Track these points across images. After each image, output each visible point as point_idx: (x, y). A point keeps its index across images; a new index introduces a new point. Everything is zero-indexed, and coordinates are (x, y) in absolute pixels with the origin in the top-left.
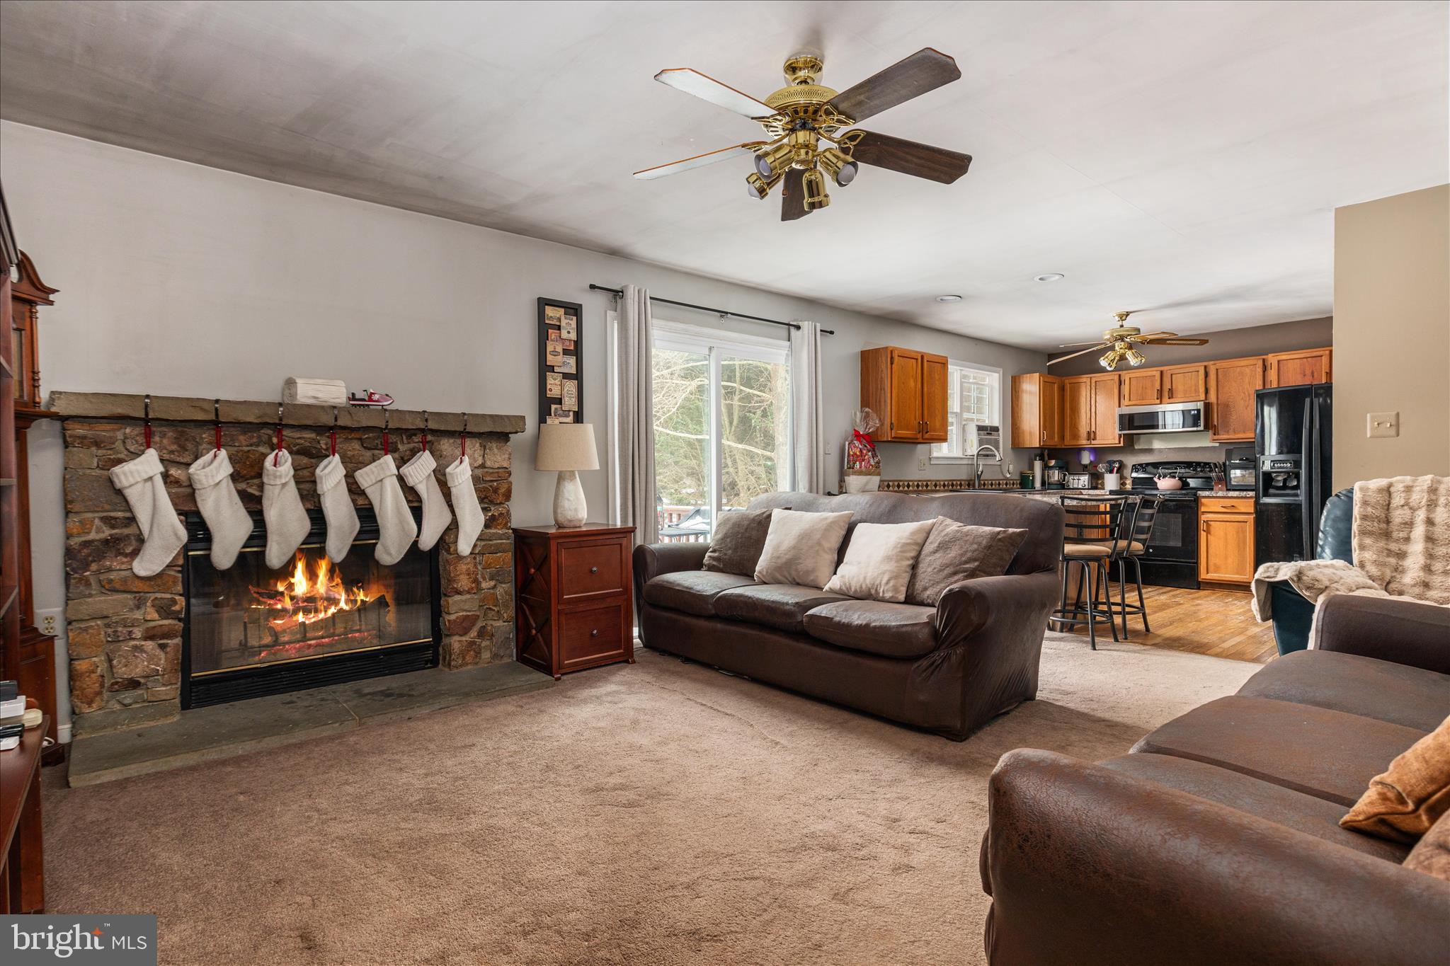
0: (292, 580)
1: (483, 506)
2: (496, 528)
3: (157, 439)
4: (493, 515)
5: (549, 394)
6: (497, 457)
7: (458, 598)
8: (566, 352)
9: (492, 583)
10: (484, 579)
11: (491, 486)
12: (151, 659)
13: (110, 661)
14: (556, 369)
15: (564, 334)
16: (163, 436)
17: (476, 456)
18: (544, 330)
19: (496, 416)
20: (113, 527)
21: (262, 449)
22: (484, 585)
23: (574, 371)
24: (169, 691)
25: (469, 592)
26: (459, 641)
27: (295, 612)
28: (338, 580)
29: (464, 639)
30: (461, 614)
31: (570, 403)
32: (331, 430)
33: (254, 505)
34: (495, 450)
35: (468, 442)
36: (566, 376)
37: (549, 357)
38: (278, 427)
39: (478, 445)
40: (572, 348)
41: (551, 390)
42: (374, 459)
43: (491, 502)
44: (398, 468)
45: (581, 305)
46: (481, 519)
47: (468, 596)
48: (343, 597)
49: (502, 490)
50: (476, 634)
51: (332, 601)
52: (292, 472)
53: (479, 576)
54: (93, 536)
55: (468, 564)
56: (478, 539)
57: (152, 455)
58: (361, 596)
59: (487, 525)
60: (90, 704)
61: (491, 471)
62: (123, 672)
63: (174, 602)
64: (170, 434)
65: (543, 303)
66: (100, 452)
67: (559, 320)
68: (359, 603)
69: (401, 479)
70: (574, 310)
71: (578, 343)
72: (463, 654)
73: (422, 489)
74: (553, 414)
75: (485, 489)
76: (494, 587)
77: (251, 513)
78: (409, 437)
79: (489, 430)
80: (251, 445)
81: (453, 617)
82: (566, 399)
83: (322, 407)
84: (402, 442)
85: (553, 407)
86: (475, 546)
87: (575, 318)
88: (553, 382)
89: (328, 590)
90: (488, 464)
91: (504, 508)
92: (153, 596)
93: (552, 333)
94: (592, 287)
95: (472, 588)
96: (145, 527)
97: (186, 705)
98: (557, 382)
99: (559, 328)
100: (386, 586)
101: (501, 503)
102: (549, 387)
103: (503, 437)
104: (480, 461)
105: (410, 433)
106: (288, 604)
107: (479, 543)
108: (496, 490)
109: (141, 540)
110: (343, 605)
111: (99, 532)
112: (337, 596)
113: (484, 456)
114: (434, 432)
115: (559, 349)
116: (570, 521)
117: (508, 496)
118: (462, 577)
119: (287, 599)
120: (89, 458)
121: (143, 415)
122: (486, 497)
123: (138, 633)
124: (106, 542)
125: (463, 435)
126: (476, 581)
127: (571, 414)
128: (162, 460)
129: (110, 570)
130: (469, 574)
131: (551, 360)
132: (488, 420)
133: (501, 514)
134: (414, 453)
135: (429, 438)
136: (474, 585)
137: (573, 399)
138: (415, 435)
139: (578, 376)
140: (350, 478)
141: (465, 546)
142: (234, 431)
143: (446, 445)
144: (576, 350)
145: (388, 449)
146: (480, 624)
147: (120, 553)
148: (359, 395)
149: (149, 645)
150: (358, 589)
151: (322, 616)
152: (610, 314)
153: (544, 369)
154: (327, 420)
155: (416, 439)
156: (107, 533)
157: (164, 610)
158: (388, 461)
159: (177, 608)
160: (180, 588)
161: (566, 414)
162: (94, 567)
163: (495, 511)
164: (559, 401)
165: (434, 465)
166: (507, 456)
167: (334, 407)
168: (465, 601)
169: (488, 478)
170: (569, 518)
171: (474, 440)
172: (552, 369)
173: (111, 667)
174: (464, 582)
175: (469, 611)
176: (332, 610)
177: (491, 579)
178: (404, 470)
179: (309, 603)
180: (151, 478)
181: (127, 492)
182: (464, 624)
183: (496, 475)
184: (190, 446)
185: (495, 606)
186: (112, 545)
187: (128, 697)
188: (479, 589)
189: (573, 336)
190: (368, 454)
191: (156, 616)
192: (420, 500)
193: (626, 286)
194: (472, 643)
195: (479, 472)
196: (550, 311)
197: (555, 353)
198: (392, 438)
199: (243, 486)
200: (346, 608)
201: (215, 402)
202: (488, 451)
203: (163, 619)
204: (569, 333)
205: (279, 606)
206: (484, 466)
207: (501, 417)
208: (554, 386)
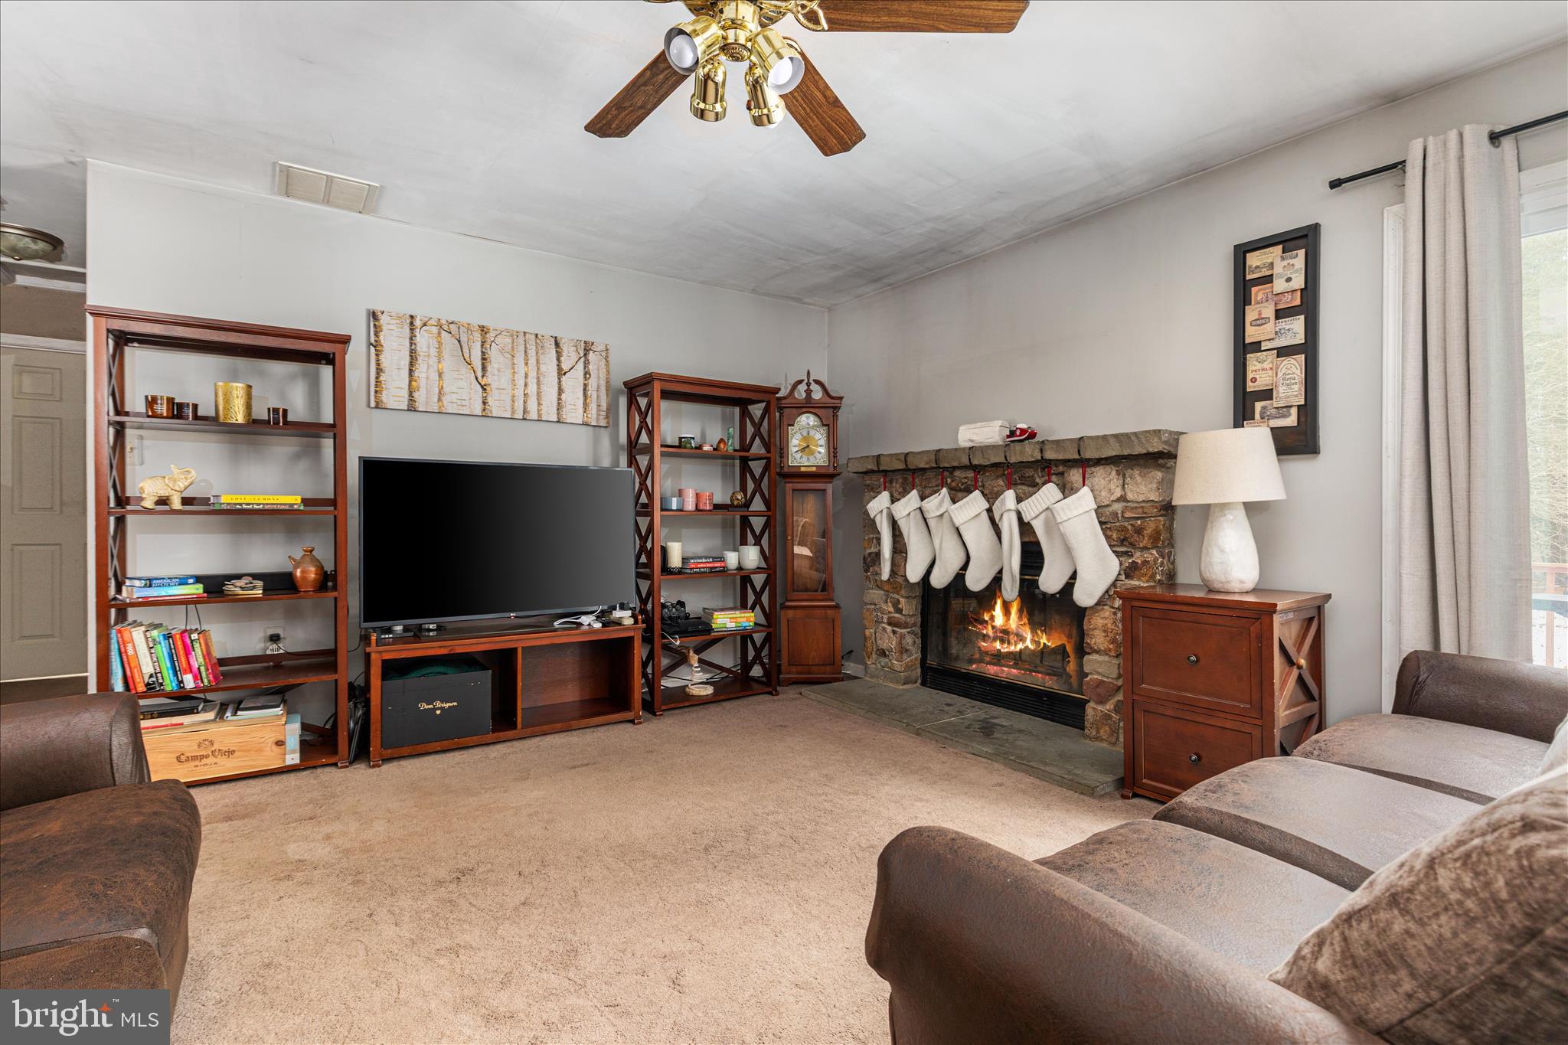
0: (993, 613)
1: (1118, 549)
2: (1139, 579)
3: (890, 483)
4: (1133, 562)
5: (1251, 387)
6: (1146, 488)
7: (1095, 657)
8: (1283, 313)
11: (1132, 525)
14: (1264, 346)
15: (1279, 285)
16: (893, 480)
17: (1112, 487)
18: (1243, 290)
19: (1122, 434)
23: (1300, 339)
26: (1094, 709)
27: (994, 639)
29: (1100, 708)
30: (1095, 677)
31: (1291, 392)
32: (978, 469)
34: (1139, 479)
35: (1097, 471)
36: (1283, 352)
37: (1251, 331)
39: (1114, 473)
40: (1296, 303)
41: (1254, 380)
42: (1007, 492)
43: (1132, 545)
45: (1317, 226)
47: (1106, 658)
48: (1028, 635)
49: (1148, 532)
50: (1112, 707)
51: (1020, 637)
55: (1106, 618)
57: (884, 494)
58: (1043, 639)
59: (1124, 574)
60: (869, 658)
61: (1136, 505)
62: (880, 643)
64: (896, 479)
65: (1242, 252)
66: (873, 495)
67: (1271, 265)
68: (1042, 645)
70: (1303, 239)
71: (1310, 291)
72: (1097, 726)
73: (1038, 525)
74: (1257, 416)
79: (1114, 454)
81: (1088, 680)
82: (1281, 389)
83: (964, 449)
84: (1029, 476)
85: (1258, 406)
86: (1106, 598)
87: (1302, 253)
88: (1259, 366)
89: (1019, 627)
90: (1130, 496)
91: (1152, 554)
92: (890, 595)
93: (1257, 293)
94: (1335, 184)
95: (1110, 650)
97: (927, 684)
98: (1267, 365)
99: (1269, 280)
102: (1250, 375)
103: (1153, 459)
104: (1118, 493)
105: (1032, 466)
106: (990, 631)
108: (1139, 531)
110: (1028, 643)
112: (1025, 635)
113: (1123, 486)
114: (1058, 462)
115: (1269, 311)
117: (1157, 538)
118: (1097, 632)
119: (990, 627)
122: (1125, 539)
124: (876, 554)
125: (1084, 464)
127: (1294, 411)
128: (889, 498)
129: (876, 573)
130: (1105, 631)
131: (1252, 334)
132: (1112, 441)
133: (1145, 562)
134: (1042, 485)
136: (1111, 646)
137: (1296, 387)
139: (1309, 349)
140: (989, 509)
142: (926, 473)
143: (1075, 475)
144: (1308, 304)
145: (1017, 482)
149: (889, 629)
150: (1041, 631)
151: (1013, 648)
152: (1395, 212)
153: (1243, 349)
156: (872, 549)
158: (1014, 494)
161: (1282, 412)
162: (871, 570)
163: (1138, 557)
164: (1267, 394)
165: (1054, 497)
166: (1164, 484)
168: (1101, 663)
169: (1127, 515)
170: (1220, 575)
171: (1108, 468)
172: (1256, 347)
174: (1099, 640)
175: (1108, 677)
176: (1020, 646)
178: (1023, 505)
179: (1004, 635)
181: (876, 520)
182: (1098, 690)
183: (1140, 510)
184: (908, 488)
186: (878, 556)
188: (1120, 654)
189: (1299, 282)
191: (893, 610)
194: (1107, 717)
195: (1111, 508)
196: (1254, 259)
197: (1261, 321)
198: (1028, 472)
200: (1032, 647)
201: (907, 455)
202: (1128, 480)
203: (896, 612)
204: (1289, 280)
205: (985, 632)
206: (1123, 499)
207: (1127, 435)
208: (1260, 371)
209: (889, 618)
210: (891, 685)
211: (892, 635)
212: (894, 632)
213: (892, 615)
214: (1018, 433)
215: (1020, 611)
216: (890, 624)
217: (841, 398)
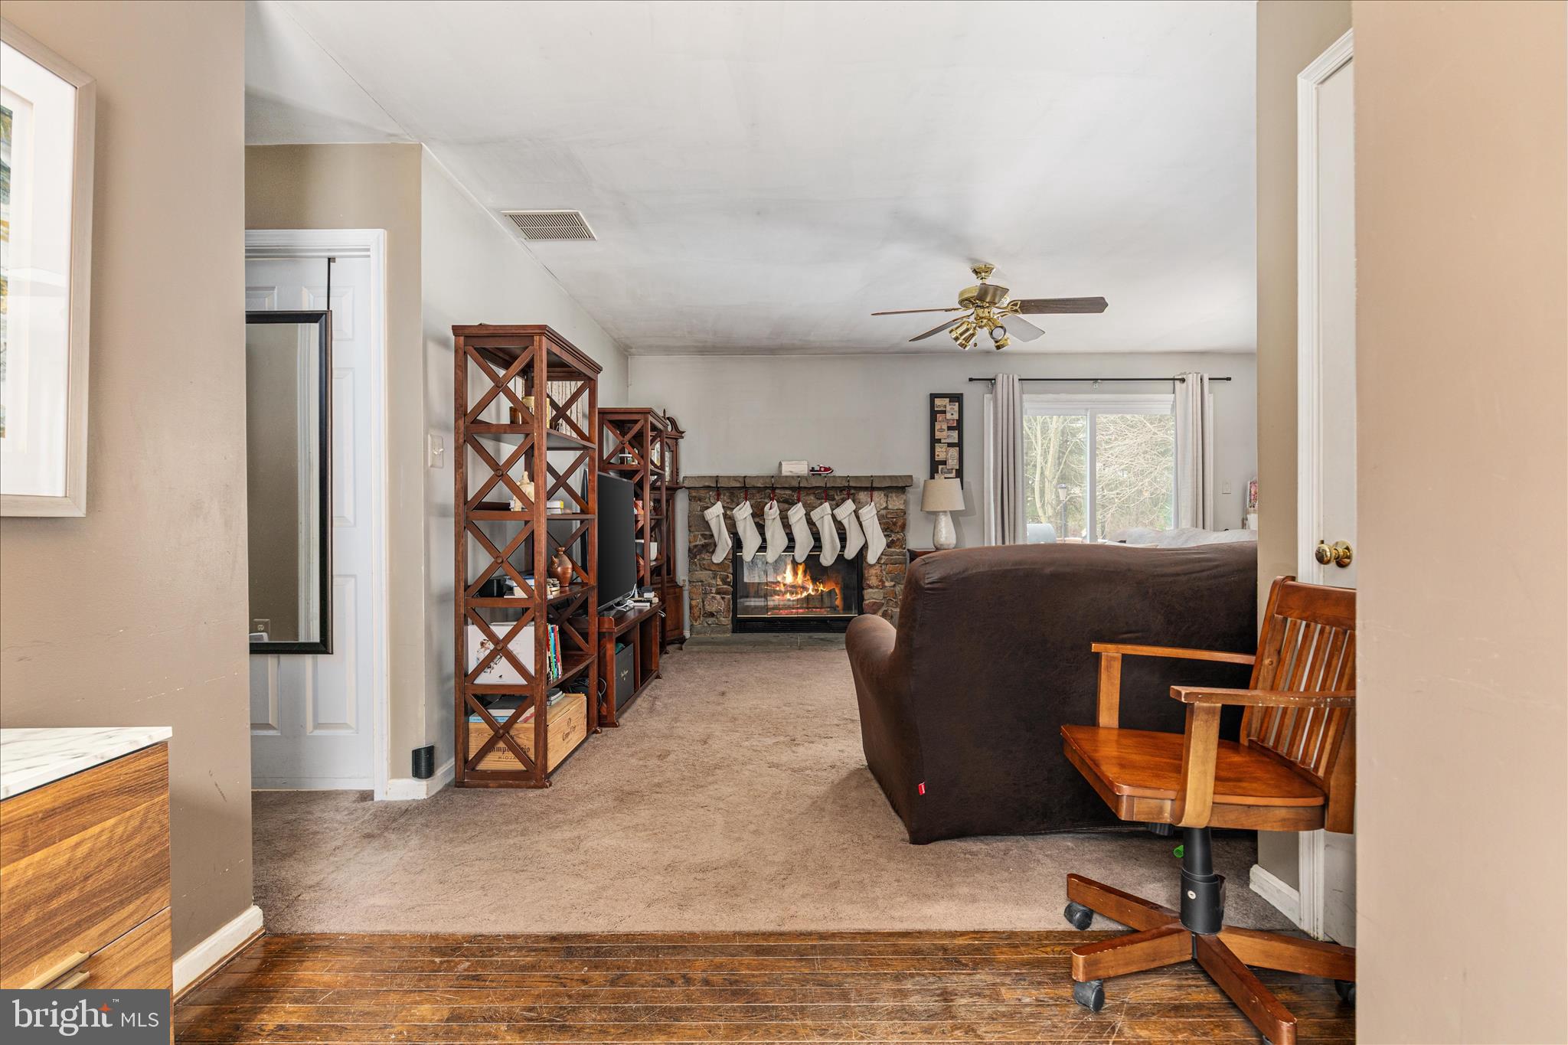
0: (785, 575)
1: (886, 533)
2: (894, 548)
3: (722, 497)
4: (892, 539)
5: (937, 459)
6: (896, 503)
7: (870, 590)
8: (950, 428)
9: (893, 583)
10: (887, 580)
11: (891, 522)
12: (719, 603)
13: (703, 602)
14: (943, 441)
15: (949, 416)
16: (724, 495)
17: (882, 502)
18: (934, 414)
19: (894, 476)
20: (705, 539)
21: (766, 501)
22: (887, 584)
23: (956, 441)
24: (726, 621)
25: (877, 587)
27: (785, 593)
28: (808, 577)
30: (872, 600)
31: (953, 463)
32: (798, 489)
33: (761, 528)
34: (895, 498)
35: (876, 494)
36: (950, 445)
37: (937, 433)
38: (773, 489)
39: (883, 495)
40: (955, 425)
41: (938, 455)
42: (821, 504)
43: (892, 531)
44: (832, 510)
45: (962, 394)
46: (884, 542)
47: (877, 590)
48: (810, 586)
49: (900, 524)
51: (805, 588)
52: (778, 512)
53: (884, 578)
54: (698, 543)
55: (877, 570)
56: (882, 554)
57: (719, 504)
58: (821, 588)
59: (889, 546)
60: (696, 621)
61: (892, 511)
62: (708, 608)
63: (728, 577)
64: (727, 494)
65: (933, 397)
66: (701, 504)
67: (945, 406)
68: (820, 591)
69: (833, 516)
70: (957, 398)
71: (960, 421)
73: (845, 522)
74: (939, 472)
75: (887, 523)
76: (894, 586)
77: (760, 534)
78: (841, 491)
79: (889, 485)
80: (761, 498)
81: (867, 602)
82: (950, 461)
83: (793, 477)
84: (837, 495)
85: (940, 467)
86: (880, 559)
87: (957, 404)
88: (940, 450)
89: (803, 582)
90: (890, 507)
91: (900, 535)
92: (719, 573)
93: (939, 417)
94: (971, 380)
95: (879, 585)
96: (716, 539)
97: (734, 631)
98: (944, 450)
99: (944, 412)
100: (837, 584)
101: (898, 532)
102: (937, 453)
103: (902, 489)
104: (884, 505)
105: (841, 489)
106: (782, 588)
107: (883, 557)
108: (895, 524)
109: (715, 546)
110: (810, 591)
111: (700, 542)
112: (808, 586)
113: (887, 502)
114: (855, 488)
115: (945, 427)
116: (941, 545)
117: (903, 527)
118: (872, 577)
119: (782, 585)
120: (698, 506)
121: (714, 485)
122: (888, 528)
123: (714, 590)
124: (703, 546)
125: (872, 489)
126: (881, 581)
127: (954, 471)
128: (724, 507)
129: (704, 559)
130: (876, 576)
131: (938, 435)
132: (888, 479)
133: (898, 539)
134: (843, 500)
135: (852, 491)
136: (880, 583)
137: (956, 461)
138: (844, 490)
139: (959, 445)
140: (808, 515)
141: (872, 557)
142: (754, 491)
143: (863, 496)
144: (959, 426)
145: (828, 498)
146: (884, 608)
147: (708, 552)
148: (817, 468)
149: (718, 597)
150: (820, 583)
151: (799, 596)
152: (988, 396)
153: (934, 441)
154: (795, 484)
155: (845, 492)
156: (703, 542)
157: (725, 582)
158: (827, 505)
159: (729, 580)
160: (731, 570)
161: (950, 471)
162: (698, 557)
163: (894, 537)
164: (944, 463)
165: (854, 507)
166: (903, 502)
167: (799, 477)
168: (875, 593)
169: (889, 516)
170: (941, 543)
171: (880, 492)
172: (939, 441)
173: (704, 605)
174: (873, 581)
175: (878, 599)
176: (805, 594)
177: (892, 581)
178: (835, 511)
179: (794, 589)
180: (718, 516)
181: (709, 522)
182: (874, 608)
183: (895, 514)
184: (735, 500)
185: (894, 598)
186: (705, 546)
187: (711, 620)
188: (884, 587)
189: (956, 416)
190: (819, 502)
191: (721, 583)
192: (844, 529)
193: (996, 376)
195: (883, 512)
196: (938, 401)
197: (941, 430)
198: (831, 493)
199: (757, 520)
200: (813, 593)
201: (745, 477)
202: (889, 499)
203: (724, 585)
204: (952, 414)
205: (778, 589)
206: (886, 508)
207: (896, 477)
208: (941, 452)
209: (717, 589)
210: (719, 635)
211: (721, 600)
212: (723, 598)
213: (719, 587)
214: (822, 469)
215: (805, 572)
216: (718, 593)
217: (683, 432)
